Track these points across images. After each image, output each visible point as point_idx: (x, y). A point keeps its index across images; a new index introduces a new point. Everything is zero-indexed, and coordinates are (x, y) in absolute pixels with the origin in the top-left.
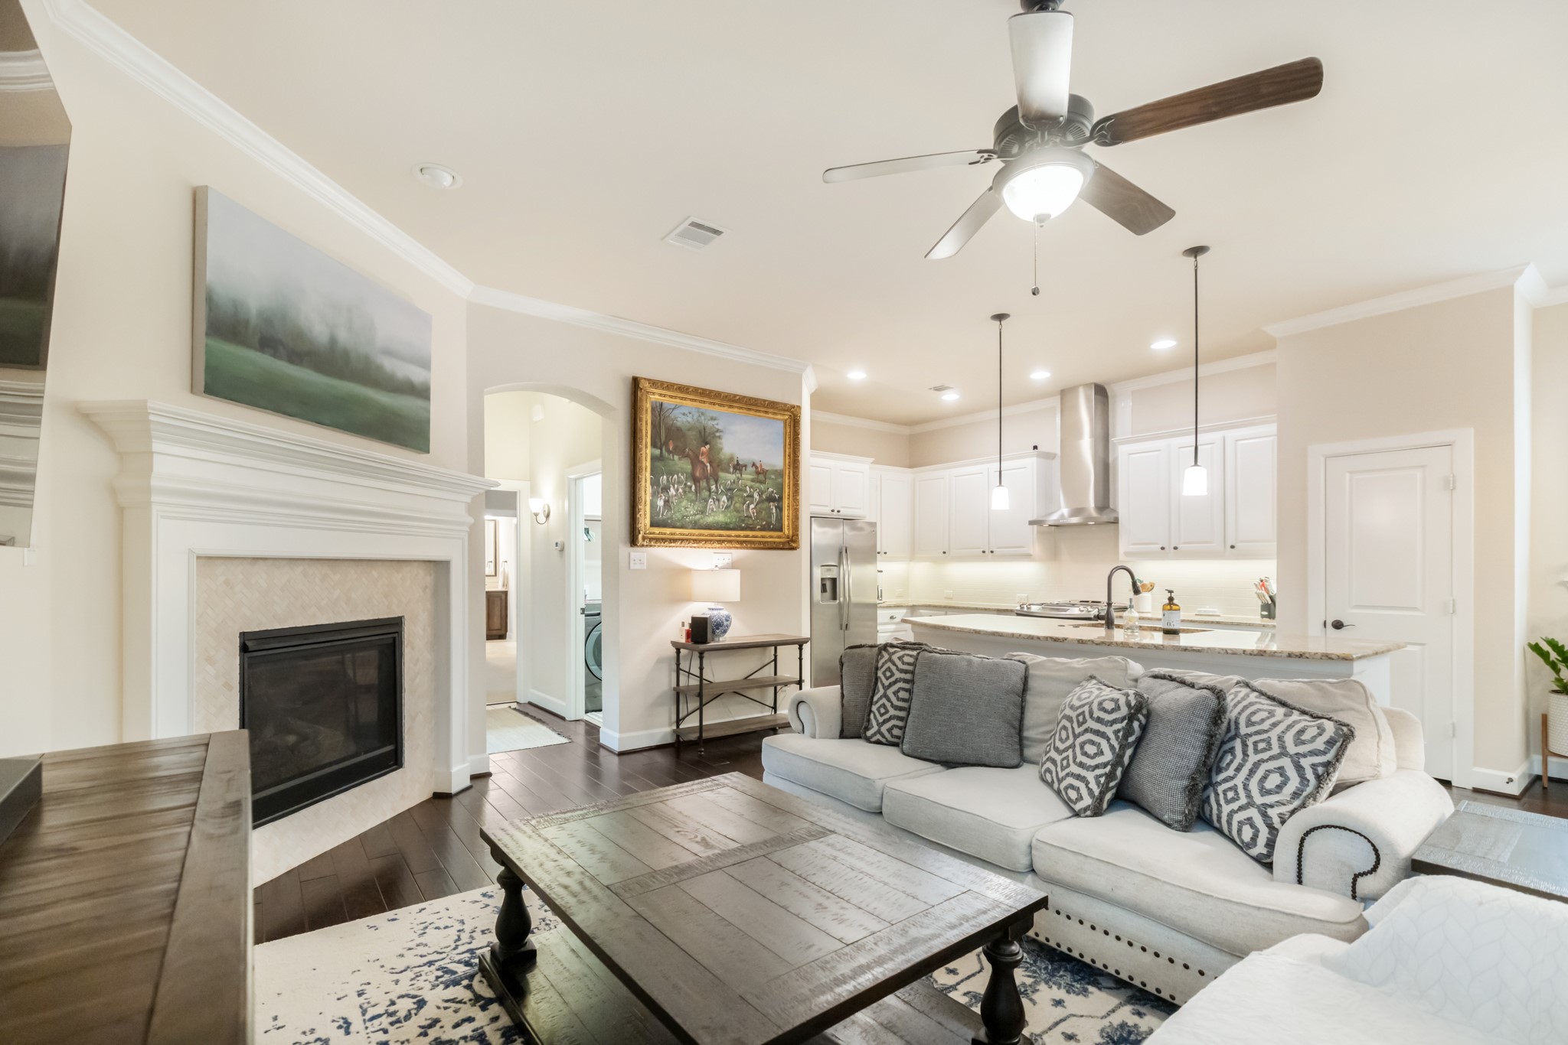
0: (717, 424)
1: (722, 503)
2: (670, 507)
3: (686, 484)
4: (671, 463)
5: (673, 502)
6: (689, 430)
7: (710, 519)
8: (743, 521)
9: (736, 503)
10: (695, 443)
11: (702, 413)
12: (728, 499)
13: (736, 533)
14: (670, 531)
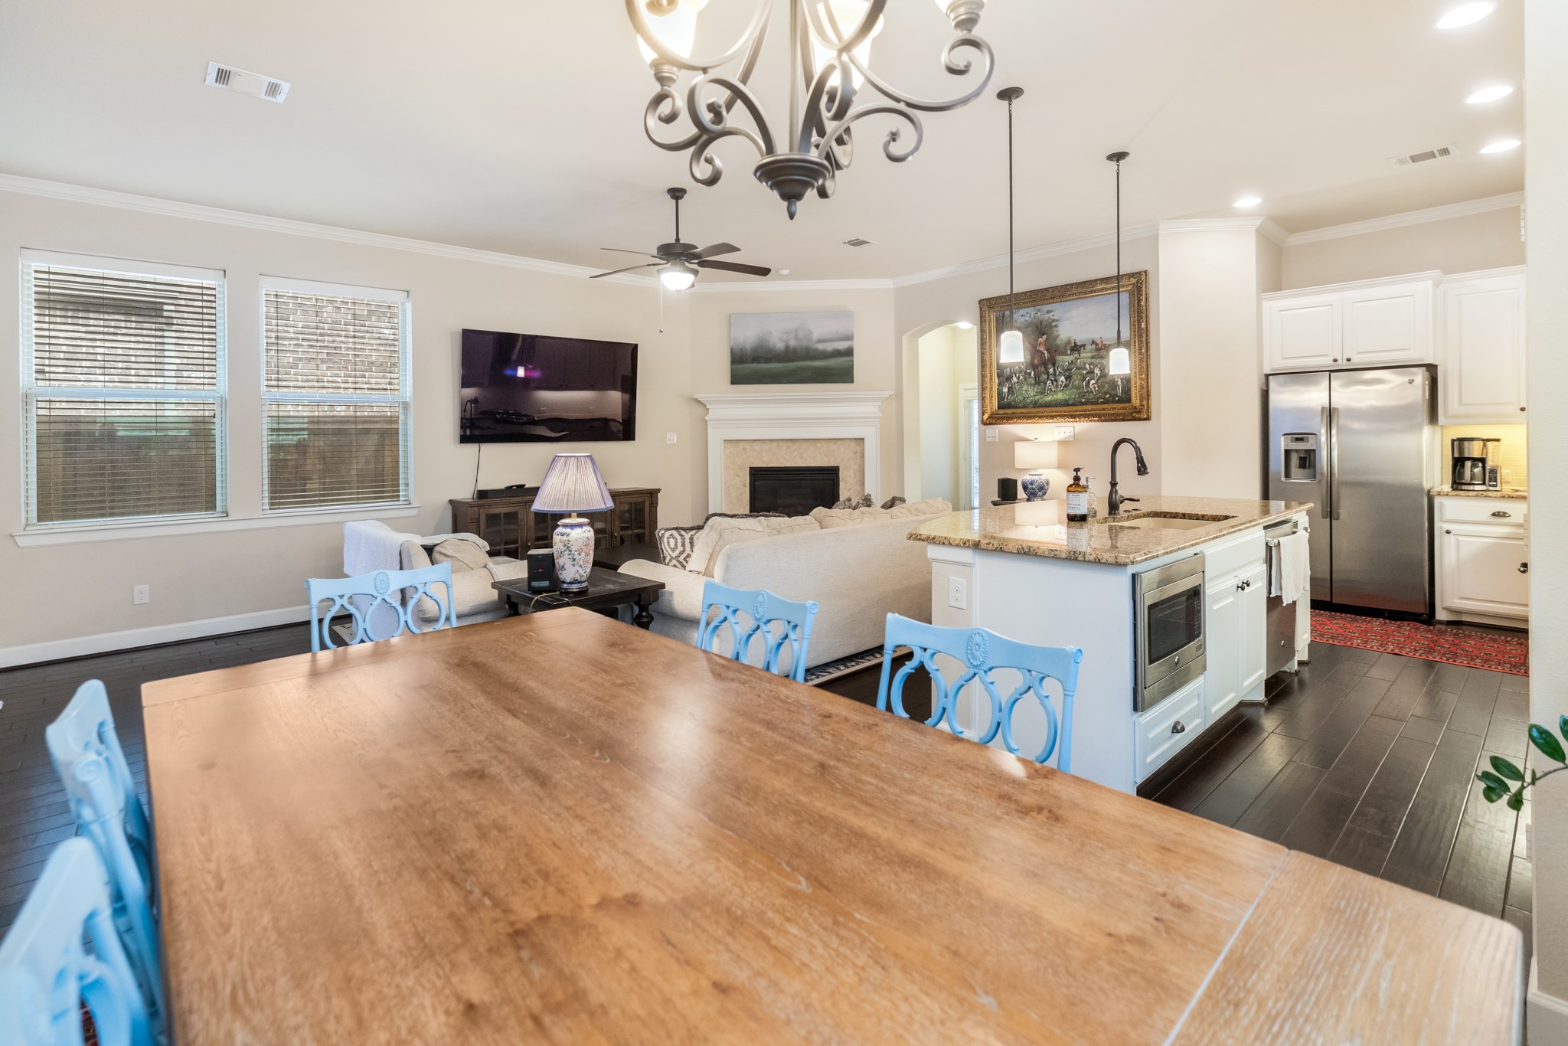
0: (1057, 315)
1: (1059, 383)
2: (1013, 392)
3: (1026, 372)
5: (1015, 388)
7: (1049, 398)
8: (1083, 396)
10: (1034, 336)
11: (1039, 311)
12: (1066, 379)
13: (1075, 408)
14: (1010, 411)
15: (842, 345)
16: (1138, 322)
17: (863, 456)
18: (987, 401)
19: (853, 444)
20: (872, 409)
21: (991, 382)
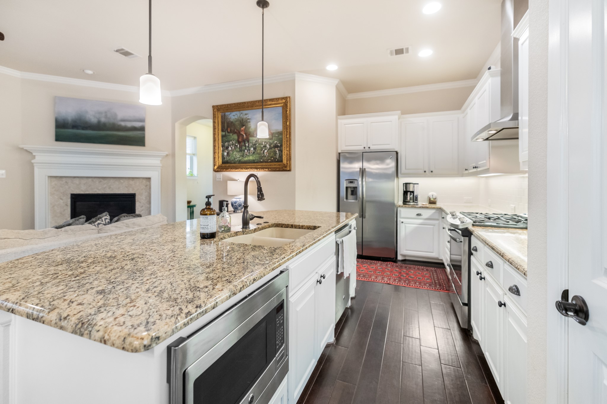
0: (248, 116)
1: (251, 151)
2: (229, 155)
3: (235, 145)
4: (229, 137)
5: (230, 153)
6: (236, 122)
7: (246, 159)
8: (261, 158)
9: (258, 150)
10: (239, 126)
11: (242, 113)
12: (254, 149)
13: (258, 164)
14: (228, 165)
15: (138, 124)
16: (286, 122)
17: (150, 188)
18: (217, 159)
19: (144, 181)
20: (156, 162)
21: (218, 149)
